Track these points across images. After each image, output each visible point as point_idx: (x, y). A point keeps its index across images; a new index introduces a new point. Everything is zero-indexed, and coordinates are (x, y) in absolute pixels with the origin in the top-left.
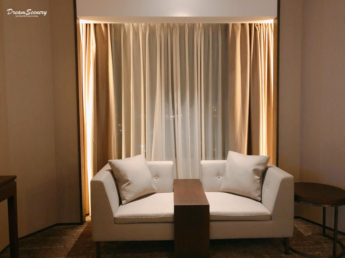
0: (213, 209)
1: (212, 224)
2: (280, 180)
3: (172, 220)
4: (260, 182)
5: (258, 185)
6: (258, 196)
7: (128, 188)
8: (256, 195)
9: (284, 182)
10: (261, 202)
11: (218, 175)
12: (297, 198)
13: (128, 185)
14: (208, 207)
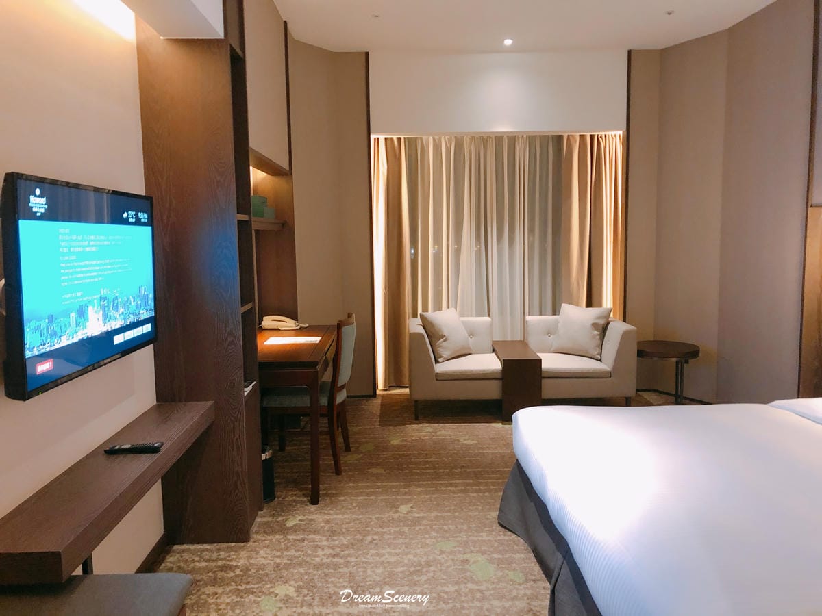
0: (545, 365)
1: (544, 381)
2: (621, 333)
3: (499, 376)
4: (600, 338)
5: (598, 341)
6: (598, 354)
7: (445, 344)
8: (595, 353)
9: (625, 335)
10: (600, 360)
11: (549, 333)
12: (640, 354)
13: (445, 341)
14: (540, 361)
